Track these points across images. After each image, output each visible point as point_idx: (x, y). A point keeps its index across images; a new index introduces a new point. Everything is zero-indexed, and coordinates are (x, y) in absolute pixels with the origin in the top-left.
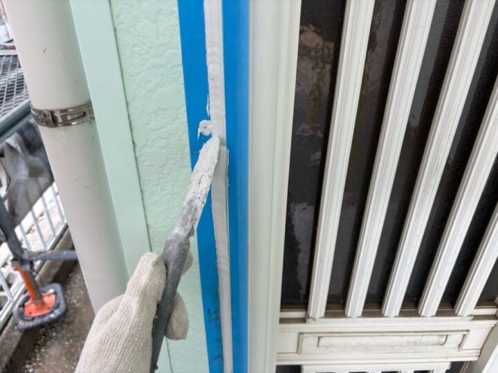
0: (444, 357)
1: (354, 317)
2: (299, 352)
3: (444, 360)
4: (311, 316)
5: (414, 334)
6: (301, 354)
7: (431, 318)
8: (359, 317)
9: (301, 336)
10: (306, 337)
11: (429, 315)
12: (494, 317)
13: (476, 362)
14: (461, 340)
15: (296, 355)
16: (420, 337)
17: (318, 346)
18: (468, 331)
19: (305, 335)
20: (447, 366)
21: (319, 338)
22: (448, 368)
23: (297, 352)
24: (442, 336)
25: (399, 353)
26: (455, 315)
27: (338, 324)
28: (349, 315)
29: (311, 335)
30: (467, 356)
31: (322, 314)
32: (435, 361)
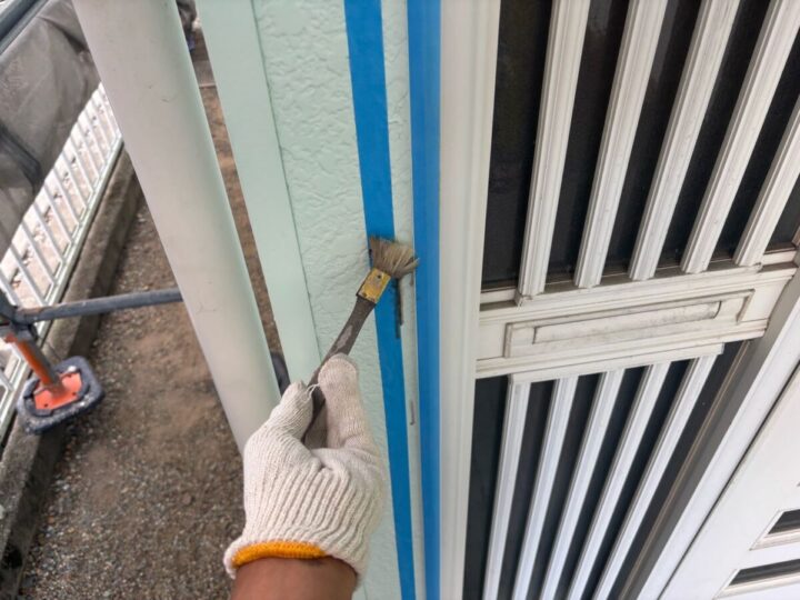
0: (714, 337)
1: (590, 286)
2: (506, 354)
3: (715, 340)
4: (524, 293)
5: (674, 304)
6: (509, 357)
7: (700, 276)
8: (597, 286)
9: (510, 328)
10: (517, 329)
11: (699, 270)
12: (791, 264)
13: (760, 338)
14: (740, 307)
15: (503, 359)
16: (681, 309)
17: (534, 343)
18: (752, 290)
19: (515, 326)
20: (718, 350)
21: (536, 328)
22: (720, 353)
23: (503, 356)
24: (715, 302)
25: (651, 337)
26: (737, 266)
27: (564, 302)
28: (581, 285)
29: (523, 325)
30: (747, 331)
31: (542, 289)
32: (700, 343)
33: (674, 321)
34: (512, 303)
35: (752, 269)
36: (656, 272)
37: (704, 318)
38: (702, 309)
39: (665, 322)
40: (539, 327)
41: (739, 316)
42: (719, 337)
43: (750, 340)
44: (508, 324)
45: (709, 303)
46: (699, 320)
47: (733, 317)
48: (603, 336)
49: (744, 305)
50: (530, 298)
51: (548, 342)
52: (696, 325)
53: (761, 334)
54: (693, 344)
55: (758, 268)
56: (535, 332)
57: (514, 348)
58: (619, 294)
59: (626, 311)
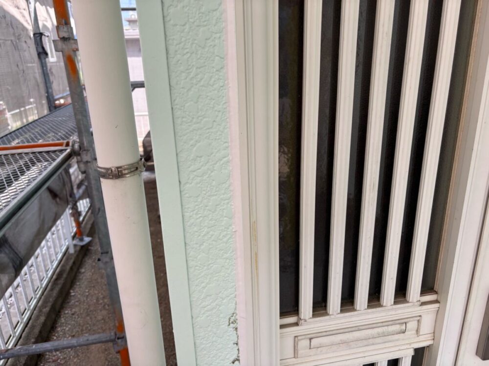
0: (407, 344)
1: (335, 314)
2: (296, 356)
3: (408, 346)
4: (302, 318)
5: (382, 324)
6: (298, 357)
7: (391, 307)
8: (339, 314)
10: (300, 340)
11: (389, 304)
12: (437, 301)
13: (433, 344)
15: (294, 359)
16: (386, 327)
17: (310, 349)
18: (420, 316)
19: (299, 338)
21: (310, 339)
22: (413, 354)
23: (294, 357)
24: (403, 323)
26: (408, 302)
27: (323, 323)
28: (330, 313)
29: (303, 337)
31: (311, 315)
33: (384, 335)
34: (296, 324)
35: (416, 304)
36: (368, 306)
37: (399, 333)
38: (397, 328)
39: (379, 336)
40: (312, 338)
41: (417, 331)
42: (410, 344)
43: (428, 346)
44: (295, 337)
45: (399, 324)
46: (396, 334)
48: (346, 344)
49: (418, 325)
50: (306, 321)
51: (318, 348)
52: (396, 337)
53: (430, 342)
54: (397, 348)
55: (419, 303)
56: (310, 342)
57: (300, 352)
58: (351, 318)
59: (357, 328)
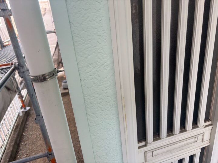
1: (164, 138)
4: (148, 142)
5: (186, 139)
6: (147, 162)
8: (166, 138)
9: (146, 153)
11: (190, 130)
12: (211, 125)
13: (209, 146)
14: (202, 138)
16: (188, 141)
17: (152, 156)
18: (204, 133)
20: (200, 151)
23: (145, 162)
24: (196, 137)
25: (182, 150)
26: (198, 127)
27: (159, 143)
28: (162, 138)
29: (149, 152)
30: (206, 144)
31: (152, 140)
32: (195, 149)
33: (187, 144)
34: (145, 146)
35: (202, 127)
36: (180, 131)
37: (194, 142)
38: (193, 140)
39: (185, 145)
40: (153, 151)
41: (202, 140)
42: (199, 147)
43: (207, 146)
45: (194, 138)
46: (193, 143)
47: (201, 141)
48: (170, 151)
50: (150, 143)
51: (156, 155)
52: (193, 144)
53: (209, 144)
54: (193, 150)
55: (204, 127)
56: (152, 153)
57: (148, 159)
58: (172, 139)
59: (175, 143)
